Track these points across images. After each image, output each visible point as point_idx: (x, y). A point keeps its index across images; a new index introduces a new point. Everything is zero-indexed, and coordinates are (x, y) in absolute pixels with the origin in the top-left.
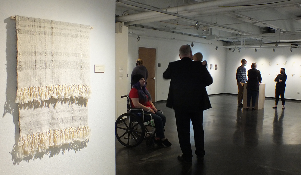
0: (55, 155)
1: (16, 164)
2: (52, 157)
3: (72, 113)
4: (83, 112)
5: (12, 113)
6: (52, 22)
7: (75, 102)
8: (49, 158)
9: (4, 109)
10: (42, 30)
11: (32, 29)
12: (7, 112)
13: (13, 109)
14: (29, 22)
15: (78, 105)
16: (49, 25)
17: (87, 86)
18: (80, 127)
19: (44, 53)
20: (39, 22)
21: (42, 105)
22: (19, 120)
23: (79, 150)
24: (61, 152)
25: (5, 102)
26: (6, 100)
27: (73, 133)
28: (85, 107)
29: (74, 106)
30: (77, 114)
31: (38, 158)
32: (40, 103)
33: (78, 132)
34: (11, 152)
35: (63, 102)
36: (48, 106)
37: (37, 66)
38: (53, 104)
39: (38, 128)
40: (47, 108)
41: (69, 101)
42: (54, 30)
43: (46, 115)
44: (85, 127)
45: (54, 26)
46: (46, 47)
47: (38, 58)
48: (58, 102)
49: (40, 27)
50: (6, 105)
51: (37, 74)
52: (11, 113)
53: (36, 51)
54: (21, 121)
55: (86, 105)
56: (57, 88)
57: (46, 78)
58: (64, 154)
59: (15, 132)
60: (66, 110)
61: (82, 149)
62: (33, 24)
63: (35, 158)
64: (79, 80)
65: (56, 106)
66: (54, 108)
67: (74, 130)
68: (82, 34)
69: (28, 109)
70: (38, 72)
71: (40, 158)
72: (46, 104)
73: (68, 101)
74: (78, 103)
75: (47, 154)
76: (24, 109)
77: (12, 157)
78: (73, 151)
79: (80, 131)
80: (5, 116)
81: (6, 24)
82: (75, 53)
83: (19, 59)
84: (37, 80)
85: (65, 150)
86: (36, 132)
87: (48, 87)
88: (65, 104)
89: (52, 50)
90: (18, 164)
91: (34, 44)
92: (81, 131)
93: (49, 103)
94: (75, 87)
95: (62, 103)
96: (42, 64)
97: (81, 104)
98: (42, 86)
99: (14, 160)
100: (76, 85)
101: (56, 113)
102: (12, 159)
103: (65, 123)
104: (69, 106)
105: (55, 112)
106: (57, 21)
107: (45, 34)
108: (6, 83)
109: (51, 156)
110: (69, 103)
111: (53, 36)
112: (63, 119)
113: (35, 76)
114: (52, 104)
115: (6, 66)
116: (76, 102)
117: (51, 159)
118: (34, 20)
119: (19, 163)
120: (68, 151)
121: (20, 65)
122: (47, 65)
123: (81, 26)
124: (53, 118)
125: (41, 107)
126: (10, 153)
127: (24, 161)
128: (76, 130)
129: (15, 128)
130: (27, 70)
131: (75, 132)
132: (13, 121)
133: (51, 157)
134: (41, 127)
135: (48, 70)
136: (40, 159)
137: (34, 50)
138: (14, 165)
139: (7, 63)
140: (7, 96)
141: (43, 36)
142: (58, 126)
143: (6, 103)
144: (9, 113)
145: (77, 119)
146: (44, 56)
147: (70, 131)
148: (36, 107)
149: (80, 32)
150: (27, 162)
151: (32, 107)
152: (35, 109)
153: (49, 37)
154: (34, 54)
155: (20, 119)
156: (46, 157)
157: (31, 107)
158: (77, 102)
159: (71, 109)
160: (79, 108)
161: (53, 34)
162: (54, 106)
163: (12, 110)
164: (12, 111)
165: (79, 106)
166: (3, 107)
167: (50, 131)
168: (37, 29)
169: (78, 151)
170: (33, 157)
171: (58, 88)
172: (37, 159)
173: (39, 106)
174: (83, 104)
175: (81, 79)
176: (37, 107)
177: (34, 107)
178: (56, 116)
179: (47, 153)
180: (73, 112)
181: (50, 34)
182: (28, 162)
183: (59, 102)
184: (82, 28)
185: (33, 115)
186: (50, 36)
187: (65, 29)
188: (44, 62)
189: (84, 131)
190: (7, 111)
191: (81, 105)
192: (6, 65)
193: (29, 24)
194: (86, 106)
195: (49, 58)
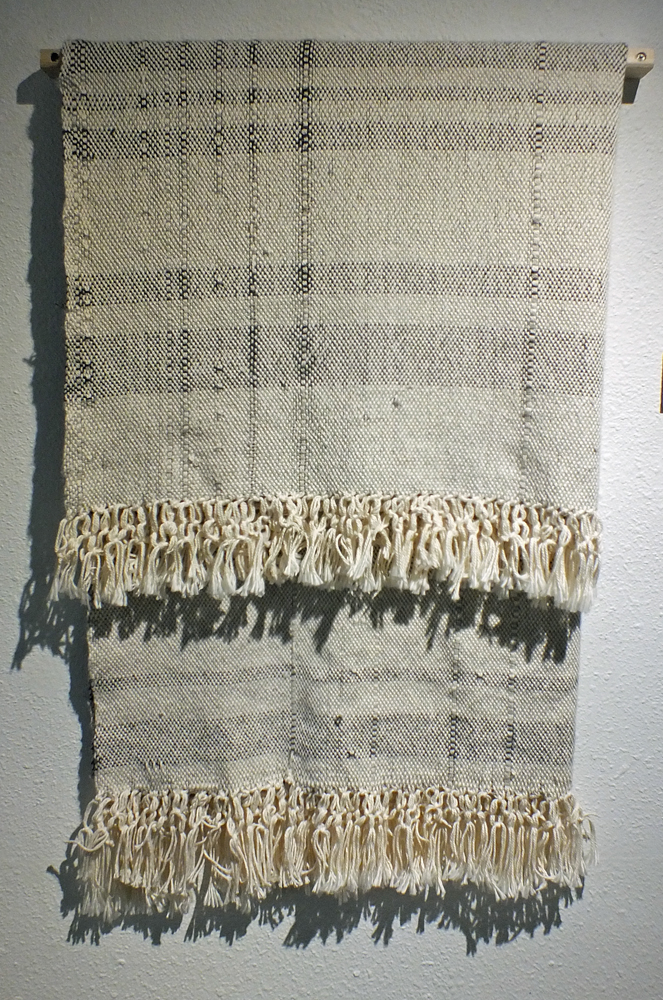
0: (324, 937)
1: (88, 938)
2: (306, 943)
3: (452, 694)
4: (537, 694)
5: (62, 649)
6: (306, 54)
7: (478, 618)
8: (287, 943)
9: (17, 621)
10: (235, 115)
11: (164, 119)
12: (34, 641)
13: (71, 629)
14: (144, 73)
15: (502, 643)
16: (288, 79)
17: (565, 517)
18: (504, 794)
19: (244, 276)
20: (217, 61)
21: (237, 618)
22: (92, 699)
23: (502, 939)
24: (366, 926)
25: (26, 581)
26: (28, 574)
27: (450, 830)
28: (550, 663)
29: (466, 646)
30: (490, 705)
31: (216, 933)
32: (225, 606)
33: (484, 826)
34: (57, 868)
35: (388, 616)
36: (283, 632)
37: (195, 369)
38: (314, 623)
39: (206, 760)
40: (277, 640)
41: (433, 606)
42: (323, 111)
43: (269, 688)
44: (542, 798)
45: (318, 78)
46: (261, 235)
47: (205, 313)
48: (348, 609)
49: (218, 97)
50: (31, 598)
51: (194, 423)
52: (56, 652)
53: (192, 265)
54: (104, 707)
55: (558, 651)
56: (329, 521)
57: (252, 450)
58: (386, 943)
59: (78, 759)
60: (404, 665)
61: (523, 934)
62: (169, 81)
63: (197, 929)
64: (509, 470)
65: (332, 636)
66: (319, 649)
67: (455, 810)
68: (551, 115)
69: (147, 637)
70: (202, 407)
71: (228, 935)
72: (269, 616)
73: (423, 613)
74: (498, 630)
75: (274, 924)
76: (123, 635)
77: (59, 896)
78: (457, 937)
79: (499, 824)
80: (24, 663)
81: (29, 109)
82: (482, 263)
83: (76, 322)
84: (192, 458)
85: (397, 921)
86: (193, 786)
87: (265, 507)
88: (402, 628)
89: (305, 251)
90: (96, 940)
91: (176, 219)
92: (506, 820)
93: (290, 615)
94: (468, 517)
95: (376, 621)
96: (227, 355)
97: (519, 638)
98: (221, 503)
99: (71, 915)
100: (480, 502)
101: (330, 679)
102: (66, 906)
103: (391, 752)
104: (430, 645)
105: (321, 675)
106: (349, 44)
107: (253, 148)
108: (30, 470)
109: (300, 936)
110: (433, 625)
111: (313, 154)
112: (383, 727)
113: (177, 433)
114: (305, 618)
115: (28, 373)
116: (485, 618)
117: (299, 952)
118: (183, 55)
119: (103, 938)
120: (421, 928)
121: (84, 366)
122: (265, 360)
123: (542, 56)
124: (308, 712)
125: (228, 632)
126: (50, 870)
127: (130, 930)
128: (468, 814)
129: (80, 736)
130: (131, 395)
131: (463, 825)
132: (67, 695)
133: (297, 942)
134: (221, 760)
135: (268, 395)
136: (230, 940)
137: (175, 263)
138: (76, 941)
139: (36, 348)
140: (34, 548)
141: (242, 157)
142: (338, 768)
143: (32, 589)
144: (47, 651)
145: (489, 737)
146: (243, 301)
147: (429, 808)
148: (199, 631)
149: (529, 106)
150: (149, 940)
151: (173, 628)
152: (192, 644)
153: (279, 164)
154: (175, 289)
155: (96, 695)
156: (265, 937)
157: (168, 627)
158: (494, 620)
159: (445, 665)
160: (503, 668)
161: (316, 139)
162: (321, 636)
163: (66, 631)
164: (63, 639)
165: (505, 650)
166: (15, 612)
167: (287, 785)
168: (199, 117)
169: (493, 941)
170: (187, 920)
171: (335, 520)
172: (209, 938)
173: (216, 626)
174: (538, 640)
175: (525, 458)
176: (205, 632)
177: (185, 631)
178: (331, 702)
179: (276, 917)
180: (455, 686)
181: (289, 140)
182: (156, 941)
183: (353, 612)
184: (553, 67)
185: (181, 677)
186: (290, 157)
187: (408, 93)
188: (244, 341)
189: (535, 830)
190: (37, 634)
191: (522, 646)
192: (29, 362)
193: (145, 89)
194: (560, 657)
195: (277, 311)
